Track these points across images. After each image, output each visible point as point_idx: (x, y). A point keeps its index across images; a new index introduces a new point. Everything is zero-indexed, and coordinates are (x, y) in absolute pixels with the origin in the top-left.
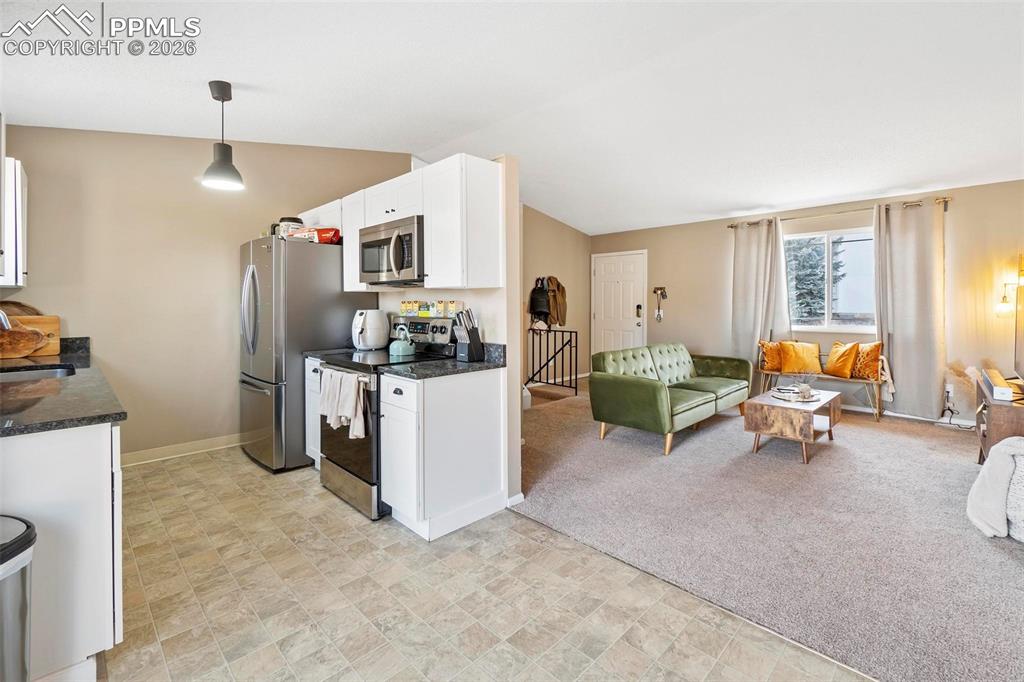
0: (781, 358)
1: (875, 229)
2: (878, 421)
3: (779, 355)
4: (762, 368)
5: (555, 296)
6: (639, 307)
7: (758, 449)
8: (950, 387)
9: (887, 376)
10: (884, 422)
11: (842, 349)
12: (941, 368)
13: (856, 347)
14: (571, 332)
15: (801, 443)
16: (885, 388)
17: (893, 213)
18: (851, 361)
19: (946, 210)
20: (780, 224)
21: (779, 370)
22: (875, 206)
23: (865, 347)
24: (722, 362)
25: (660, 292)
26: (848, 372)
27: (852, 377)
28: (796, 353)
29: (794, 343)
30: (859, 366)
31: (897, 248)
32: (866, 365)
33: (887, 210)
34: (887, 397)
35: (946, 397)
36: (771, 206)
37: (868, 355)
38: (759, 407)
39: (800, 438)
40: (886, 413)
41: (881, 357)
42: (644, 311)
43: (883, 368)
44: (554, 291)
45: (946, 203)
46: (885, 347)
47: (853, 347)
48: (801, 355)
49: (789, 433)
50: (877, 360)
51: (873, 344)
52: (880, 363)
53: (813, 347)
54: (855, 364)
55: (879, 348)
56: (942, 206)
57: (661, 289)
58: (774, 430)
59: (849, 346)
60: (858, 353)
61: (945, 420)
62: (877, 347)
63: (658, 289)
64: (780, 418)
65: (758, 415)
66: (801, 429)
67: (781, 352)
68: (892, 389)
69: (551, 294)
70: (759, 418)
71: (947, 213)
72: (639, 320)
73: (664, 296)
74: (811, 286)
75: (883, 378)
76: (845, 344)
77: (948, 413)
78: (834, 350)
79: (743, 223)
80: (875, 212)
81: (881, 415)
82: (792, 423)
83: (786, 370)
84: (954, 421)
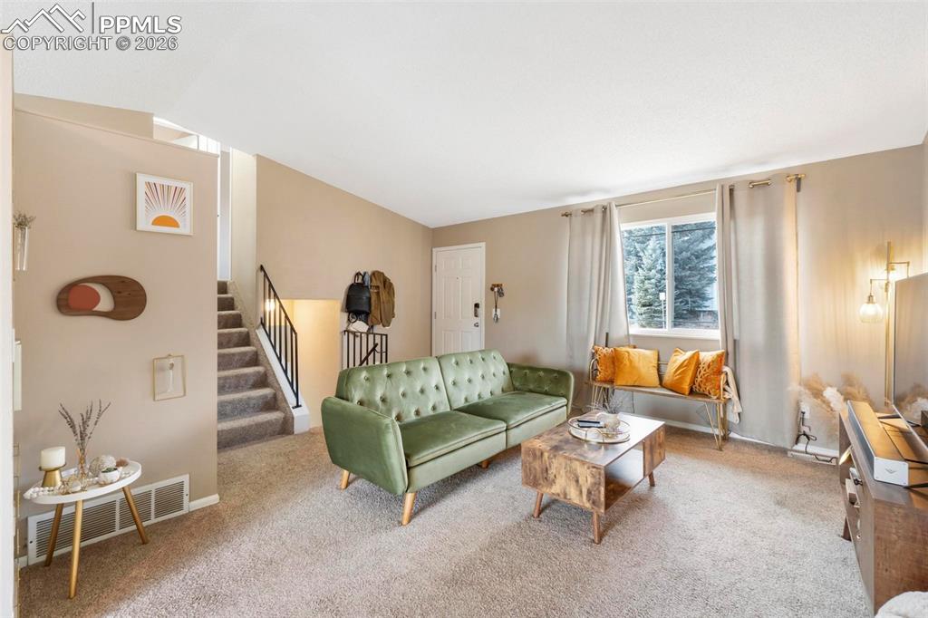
0: (614, 368)
1: (718, 215)
2: (720, 449)
3: (613, 363)
4: (594, 379)
5: (378, 293)
6: (477, 306)
7: (541, 512)
8: (805, 407)
9: (732, 393)
10: (729, 447)
11: (683, 357)
12: (794, 387)
13: (696, 356)
14: (382, 335)
15: (592, 514)
16: (730, 407)
17: (737, 194)
18: (690, 374)
19: (798, 190)
20: (615, 212)
21: (611, 382)
22: (718, 188)
23: (707, 357)
24: (541, 373)
25: (497, 290)
26: (686, 387)
27: (692, 392)
28: (631, 362)
29: (631, 350)
30: (699, 379)
31: (743, 236)
32: (707, 379)
33: (731, 191)
34: (733, 418)
35: (800, 419)
36: (605, 191)
37: (709, 366)
38: (538, 453)
39: (588, 505)
40: (733, 435)
41: (726, 369)
42: (482, 311)
43: (727, 383)
44: (377, 287)
45: (799, 180)
46: (731, 356)
47: (694, 354)
48: (637, 364)
49: (574, 496)
50: (719, 372)
51: (715, 353)
52: (723, 376)
53: (650, 354)
54: (695, 376)
55: (723, 359)
56: (794, 185)
57: (498, 286)
58: (556, 489)
59: (689, 354)
60: (698, 364)
61: (800, 447)
62: (720, 357)
63: (494, 286)
64: (563, 472)
65: (537, 465)
66: (589, 492)
67: (615, 360)
68: (737, 409)
69: (373, 291)
70: (539, 470)
71: (800, 193)
72: (476, 320)
73: (501, 293)
74: (690, 286)
75: (727, 396)
76: (685, 351)
77: (803, 438)
78: (673, 358)
79: (577, 210)
80: (717, 193)
81: (726, 438)
82: (577, 481)
83: (619, 382)
84: (810, 449)
